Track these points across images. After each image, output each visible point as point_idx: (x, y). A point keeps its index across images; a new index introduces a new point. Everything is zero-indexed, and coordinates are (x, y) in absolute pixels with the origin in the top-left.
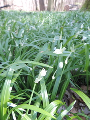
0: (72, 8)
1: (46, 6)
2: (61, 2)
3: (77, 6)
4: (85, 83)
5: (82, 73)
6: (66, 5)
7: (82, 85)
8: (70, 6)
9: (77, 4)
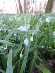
0: (38, 12)
1: (23, 11)
2: (32, 9)
3: (41, 11)
4: (50, 57)
5: (47, 50)
6: (35, 11)
7: (48, 59)
8: (37, 11)
9: (41, 10)
